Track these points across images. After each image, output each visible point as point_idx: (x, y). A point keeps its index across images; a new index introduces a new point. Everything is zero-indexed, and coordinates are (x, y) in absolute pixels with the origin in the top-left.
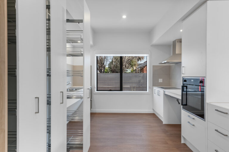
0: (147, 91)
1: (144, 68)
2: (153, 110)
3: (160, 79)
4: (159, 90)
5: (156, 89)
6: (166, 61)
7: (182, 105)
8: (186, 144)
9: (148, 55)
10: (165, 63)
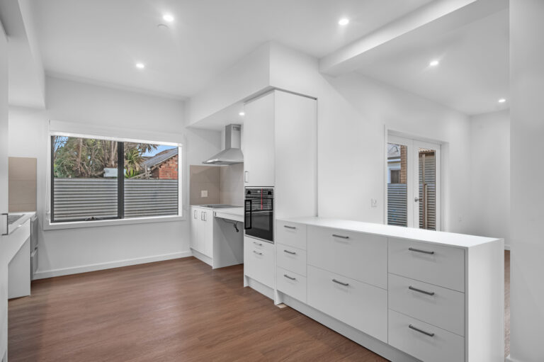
0: (178, 214)
1: (160, 169)
2: (191, 249)
3: (203, 192)
4: (204, 210)
5: (198, 210)
6: (216, 160)
7: (246, 228)
8: (252, 287)
9: (180, 145)
10: (213, 163)
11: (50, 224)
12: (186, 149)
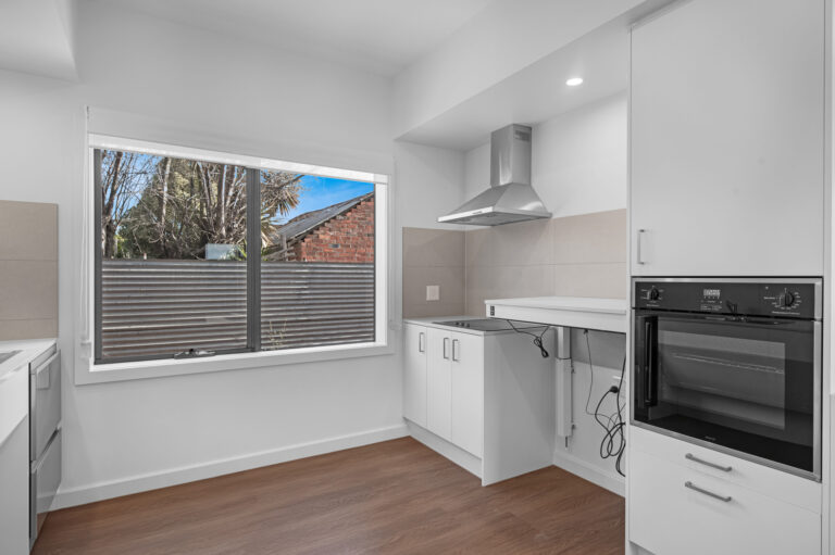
0: (375, 339)
1: (303, 244)
2: (406, 420)
3: (429, 288)
4: (452, 335)
5: (429, 335)
9: (383, 178)
11: (93, 368)
12: (394, 189)
